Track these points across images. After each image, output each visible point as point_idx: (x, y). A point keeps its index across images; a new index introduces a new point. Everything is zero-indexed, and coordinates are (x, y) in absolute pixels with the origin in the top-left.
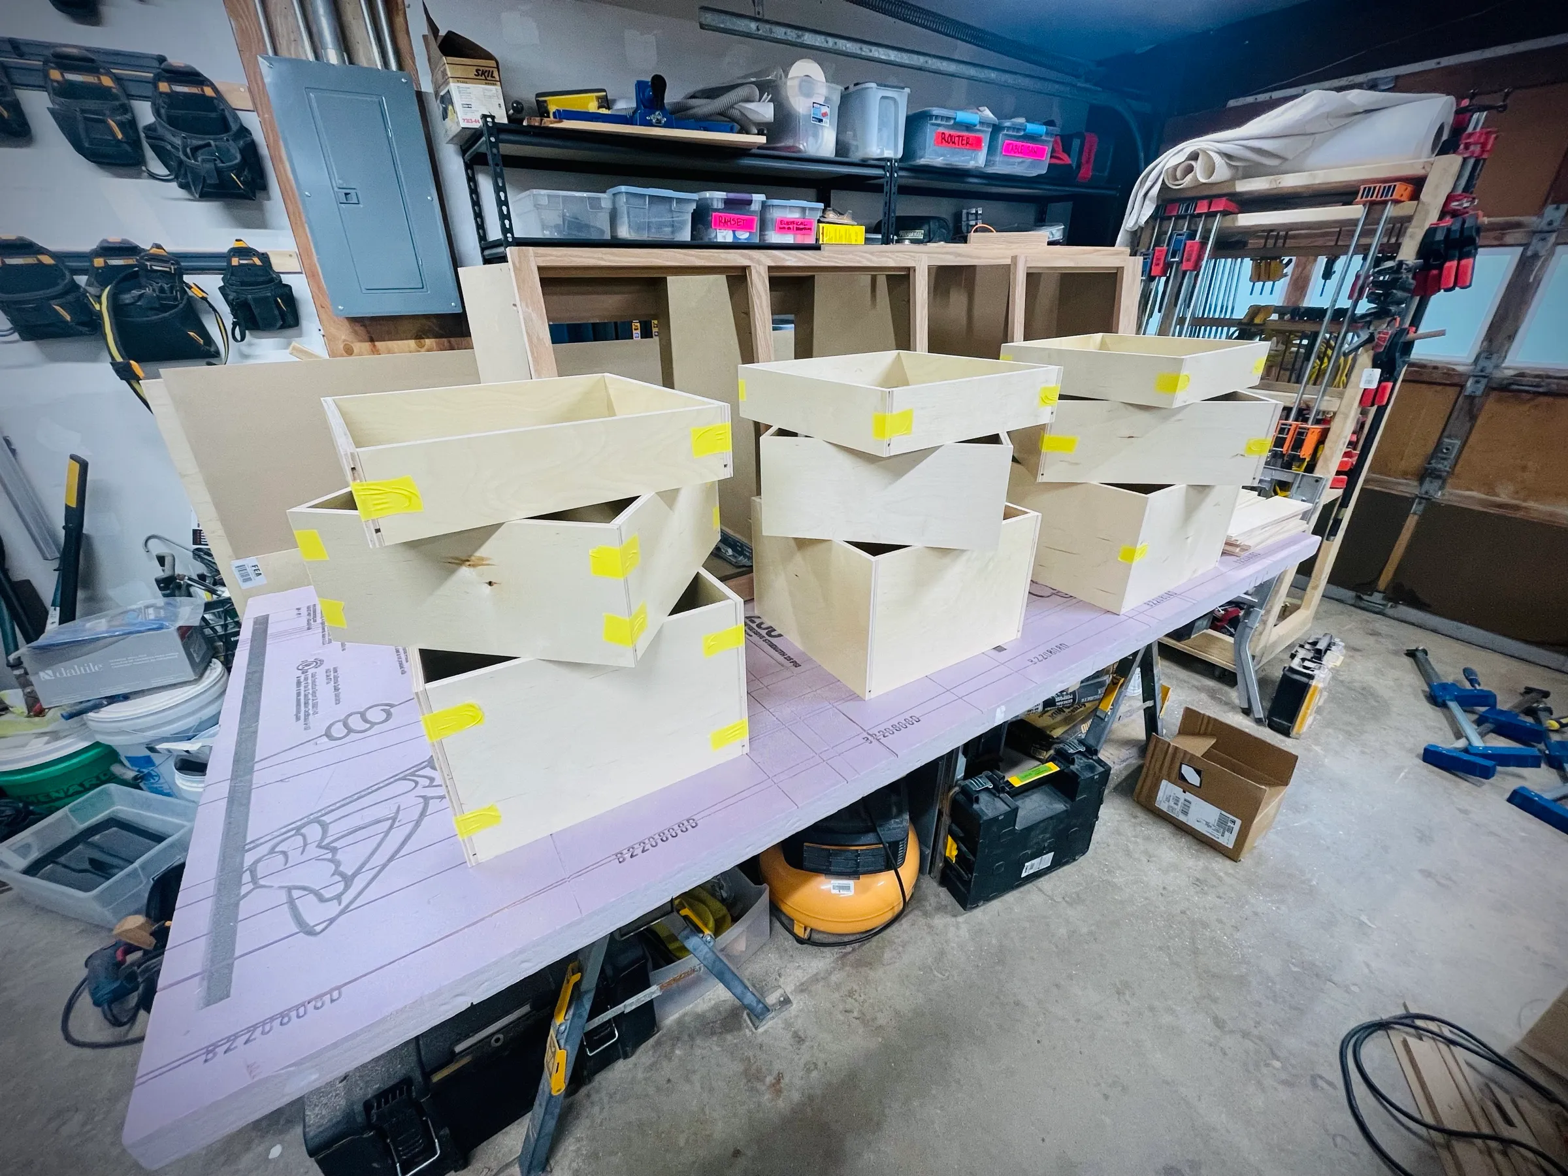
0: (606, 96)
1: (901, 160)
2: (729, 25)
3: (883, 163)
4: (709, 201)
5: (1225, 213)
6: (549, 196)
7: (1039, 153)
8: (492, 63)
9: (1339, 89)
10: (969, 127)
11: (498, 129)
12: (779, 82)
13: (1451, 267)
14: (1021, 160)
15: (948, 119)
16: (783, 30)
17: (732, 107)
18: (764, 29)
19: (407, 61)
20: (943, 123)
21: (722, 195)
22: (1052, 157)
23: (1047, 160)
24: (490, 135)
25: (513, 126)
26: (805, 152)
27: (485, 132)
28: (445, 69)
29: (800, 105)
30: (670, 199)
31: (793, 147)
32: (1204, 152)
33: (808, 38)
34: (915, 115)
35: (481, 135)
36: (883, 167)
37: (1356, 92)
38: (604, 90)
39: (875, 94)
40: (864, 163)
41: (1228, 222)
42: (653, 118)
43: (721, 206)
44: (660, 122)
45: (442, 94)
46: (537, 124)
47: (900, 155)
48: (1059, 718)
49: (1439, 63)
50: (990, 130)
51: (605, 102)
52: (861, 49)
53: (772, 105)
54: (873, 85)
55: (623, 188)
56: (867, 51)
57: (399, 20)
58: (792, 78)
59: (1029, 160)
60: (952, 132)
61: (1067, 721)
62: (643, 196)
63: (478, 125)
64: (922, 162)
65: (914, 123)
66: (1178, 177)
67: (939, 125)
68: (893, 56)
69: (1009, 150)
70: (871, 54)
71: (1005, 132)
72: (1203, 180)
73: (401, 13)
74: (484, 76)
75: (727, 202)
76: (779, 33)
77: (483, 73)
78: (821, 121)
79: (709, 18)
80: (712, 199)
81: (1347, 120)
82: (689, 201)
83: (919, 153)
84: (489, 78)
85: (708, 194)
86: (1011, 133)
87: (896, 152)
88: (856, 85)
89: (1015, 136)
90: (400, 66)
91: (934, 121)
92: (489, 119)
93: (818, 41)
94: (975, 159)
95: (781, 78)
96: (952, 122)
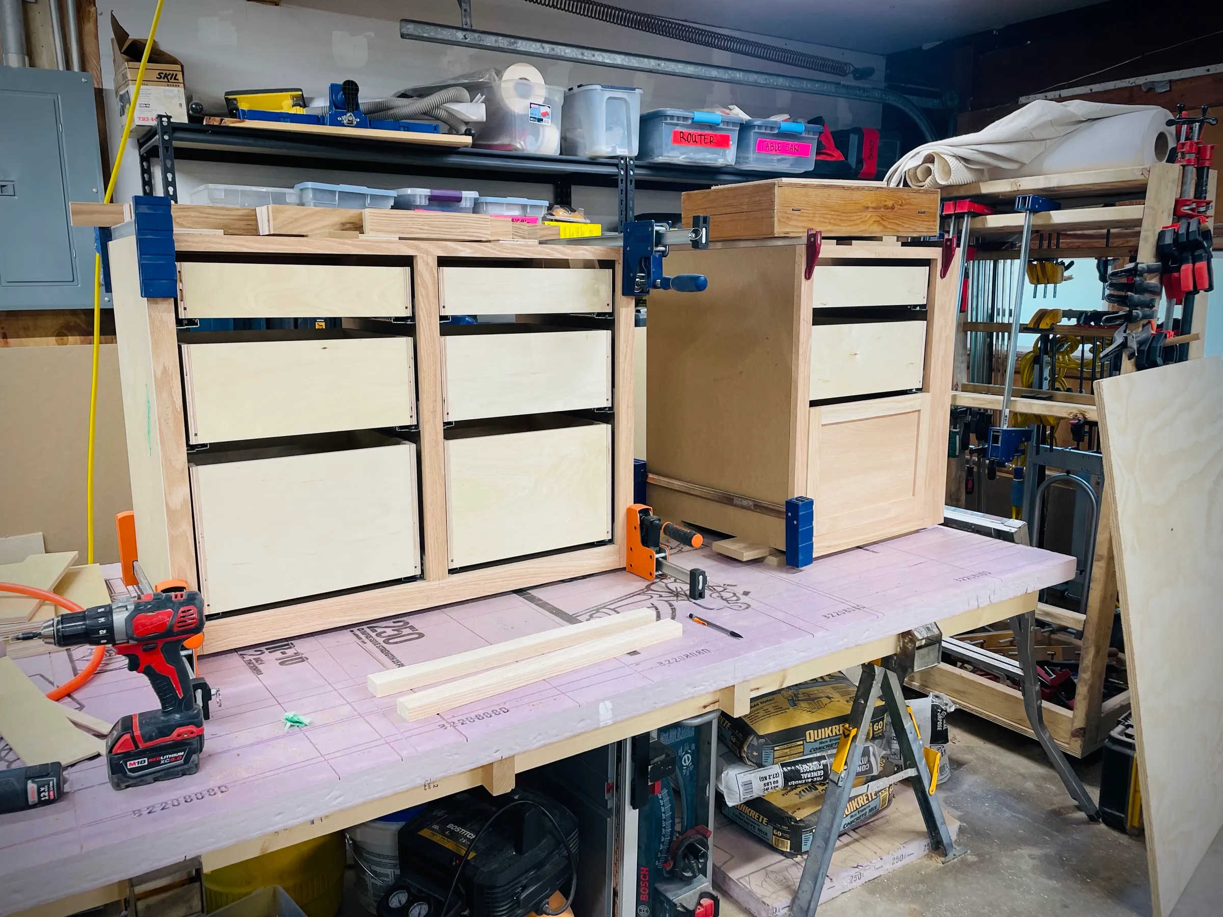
0: (302, 95)
1: (637, 158)
2: (432, 34)
3: (616, 161)
4: (412, 199)
5: (974, 215)
6: (226, 190)
7: (803, 151)
8: (178, 67)
9: (1060, 100)
10: (712, 126)
11: (175, 128)
12: (493, 84)
13: (1187, 269)
14: (779, 157)
15: (685, 119)
16: (493, 38)
17: (438, 107)
18: (472, 38)
19: (92, 63)
20: (681, 122)
21: (427, 192)
22: (818, 153)
23: (813, 157)
24: (165, 133)
25: (195, 126)
26: (523, 150)
27: (159, 131)
28: (126, 73)
29: (516, 105)
30: (364, 196)
31: (509, 145)
32: (937, 154)
33: (522, 46)
34: (649, 114)
35: (155, 134)
36: (616, 165)
37: (1077, 102)
38: (301, 90)
39: (601, 96)
40: (593, 161)
41: (978, 223)
42: (345, 119)
43: (425, 202)
44: (352, 123)
45: (121, 93)
46: (215, 124)
47: (635, 153)
48: (809, 796)
49: (1208, 70)
50: (738, 129)
51: (302, 101)
52: (583, 54)
53: (484, 105)
54: (599, 87)
55: (310, 185)
56: (588, 55)
57: (89, 27)
58: (505, 81)
59: (791, 158)
60: (692, 131)
61: (819, 799)
62: (333, 192)
63: (154, 123)
64: (661, 159)
65: (648, 122)
66: (920, 178)
67: (677, 125)
68: (619, 60)
69: (762, 147)
70: (593, 59)
71: (756, 130)
72: (943, 183)
73: (92, 20)
74: (167, 78)
75: (432, 199)
76: (490, 41)
77: (166, 76)
78: (540, 120)
79: (410, 29)
80: (414, 196)
81: (1073, 128)
82: (388, 197)
83: (656, 152)
84: (173, 80)
85: (409, 191)
86: (763, 131)
87: (630, 150)
88: (579, 86)
89: (768, 134)
90: (83, 68)
91: (669, 121)
92: (165, 119)
93: (534, 47)
94: (724, 156)
95: (495, 80)
96: (690, 122)
